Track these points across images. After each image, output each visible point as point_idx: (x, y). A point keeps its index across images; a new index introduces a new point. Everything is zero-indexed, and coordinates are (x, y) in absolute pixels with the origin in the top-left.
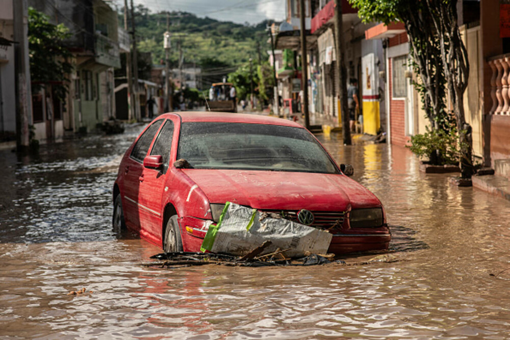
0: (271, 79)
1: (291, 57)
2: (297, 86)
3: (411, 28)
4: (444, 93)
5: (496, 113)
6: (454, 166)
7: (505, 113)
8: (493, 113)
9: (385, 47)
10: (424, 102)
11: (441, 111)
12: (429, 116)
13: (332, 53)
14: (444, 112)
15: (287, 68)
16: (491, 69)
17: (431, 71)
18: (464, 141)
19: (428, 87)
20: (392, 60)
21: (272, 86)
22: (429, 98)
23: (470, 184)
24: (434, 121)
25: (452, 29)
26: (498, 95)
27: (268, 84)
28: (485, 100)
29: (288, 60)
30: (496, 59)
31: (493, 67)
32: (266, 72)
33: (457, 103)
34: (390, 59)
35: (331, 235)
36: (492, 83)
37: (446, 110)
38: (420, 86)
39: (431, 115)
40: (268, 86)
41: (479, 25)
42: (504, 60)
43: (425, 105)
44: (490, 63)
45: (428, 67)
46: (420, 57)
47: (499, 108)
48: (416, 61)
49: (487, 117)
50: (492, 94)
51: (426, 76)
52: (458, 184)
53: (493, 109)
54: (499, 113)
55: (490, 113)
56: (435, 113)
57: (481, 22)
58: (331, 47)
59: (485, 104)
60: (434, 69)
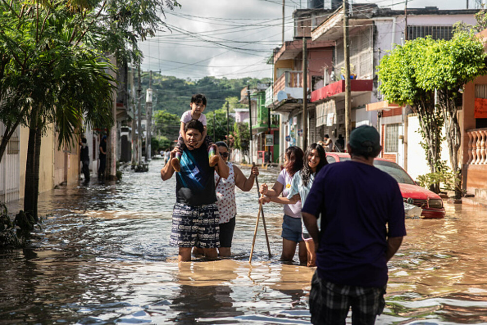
0: (247, 134)
1: (266, 116)
2: (270, 140)
3: (421, 110)
4: (440, 150)
5: (471, 163)
6: (444, 195)
7: (478, 163)
8: (470, 163)
9: (380, 117)
10: (427, 155)
11: (438, 161)
12: (430, 164)
13: (333, 118)
14: (439, 162)
15: (262, 124)
16: (468, 136)
17: (432, 137)
18: (457, 177)
19: (430, 146)
20: (385, 126)
21: (247, 140)
22: (431, 152)
23: (461, 202)
24: (433, 167)
25: (454, 114)
26: (473, 153)
27: (244, 137)
28: (464, 155)
29: (262, 119)
30: (473, 131)
31: (470, 136)
32: (241, 127)
33: (454, 156)
34: (383, 125)
35: (422, 210)
36: (469, 145)
37: (441, 160)
38: (425, 145)
39: (432, 163)
40: (243, 139)
41: (461, 109)
42: (478, 132)
43: (427, 157)
44: (468, 133)
45: (431, 134)
46: (426, 127)
47: (473, 161)
48: (423, 130)
49: (465, 167)
50: (469, 152)
51: (430, 139)
52: (454, 202)
53: (469, 161)
54: (474, 164)
55: (467, 163)
56: (434, 162)
57: (463, 107)
58: (333, 114)
59: (464, 158)
60: (434, 135)
